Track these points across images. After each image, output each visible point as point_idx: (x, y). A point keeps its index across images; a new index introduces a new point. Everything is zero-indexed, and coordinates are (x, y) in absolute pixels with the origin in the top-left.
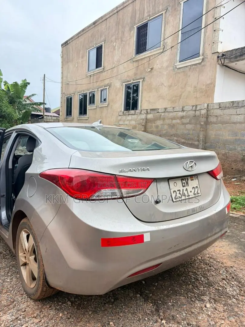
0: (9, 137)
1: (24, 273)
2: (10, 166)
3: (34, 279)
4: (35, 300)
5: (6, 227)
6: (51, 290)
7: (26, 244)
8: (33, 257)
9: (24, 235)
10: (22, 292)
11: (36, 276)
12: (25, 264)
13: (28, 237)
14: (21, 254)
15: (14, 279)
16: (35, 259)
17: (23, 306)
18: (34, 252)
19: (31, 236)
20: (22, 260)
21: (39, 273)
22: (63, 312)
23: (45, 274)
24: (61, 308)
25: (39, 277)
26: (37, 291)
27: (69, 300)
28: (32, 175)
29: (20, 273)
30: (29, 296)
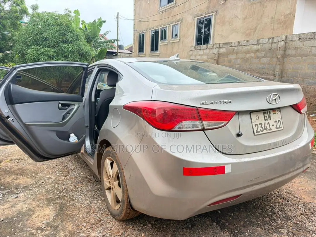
0: (91, 72)
1: (109, 196)
2: (93, 100)
3: (118, 202)
4: (119, 221)
5: (92, 155)
6: (135, 212)
7: (110, 170)
8: (117, 182)
9: (108, 162)
10: (108, 213)
11: (120, 199)
12: (110, 189)
13: (112, 164)
14: (105, 179)
15: (100, 201)
16: (119, 185)
17: (109, 225)
18: (118, 178)
19: (115, 163)
20: (107, 184)
21: (123, 196)
22: (145, 233)
23: (128, 198)
24: (143, 230)
25: (124, 201)
26: (121, 212)
27: (149, 223)
28: (116, 108)
29: (105, 196)
30: (114, 216)
